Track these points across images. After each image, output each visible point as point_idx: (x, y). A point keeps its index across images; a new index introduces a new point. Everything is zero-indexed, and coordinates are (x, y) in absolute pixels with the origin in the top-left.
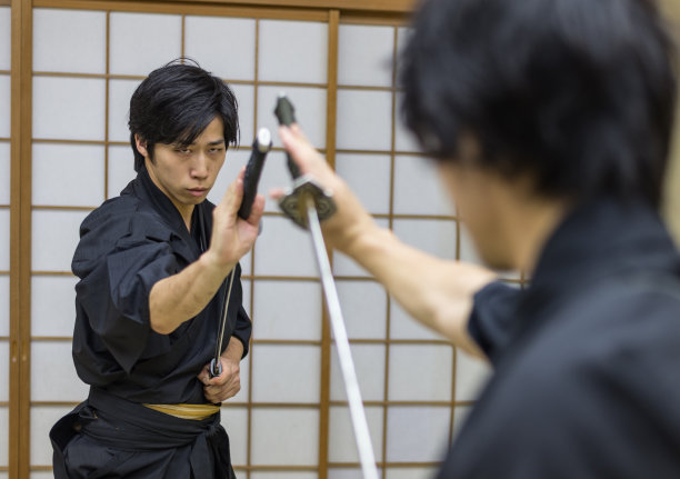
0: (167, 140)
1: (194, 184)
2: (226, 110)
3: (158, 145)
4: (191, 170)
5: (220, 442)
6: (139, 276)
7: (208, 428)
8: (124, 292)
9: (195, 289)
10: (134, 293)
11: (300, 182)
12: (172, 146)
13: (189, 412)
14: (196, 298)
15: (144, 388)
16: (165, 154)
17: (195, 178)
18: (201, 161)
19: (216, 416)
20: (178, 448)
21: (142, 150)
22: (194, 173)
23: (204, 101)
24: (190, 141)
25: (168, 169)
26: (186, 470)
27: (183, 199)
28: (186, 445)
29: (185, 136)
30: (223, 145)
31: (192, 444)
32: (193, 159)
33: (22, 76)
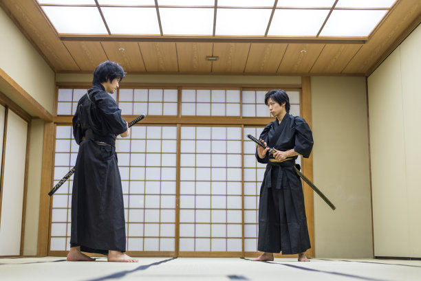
33: (179, 140)
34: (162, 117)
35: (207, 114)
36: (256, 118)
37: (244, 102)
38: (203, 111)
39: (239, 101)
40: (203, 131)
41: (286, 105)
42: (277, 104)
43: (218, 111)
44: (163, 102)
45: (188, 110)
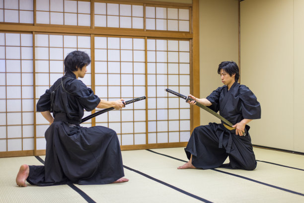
34: (77, 27)
38: (113, 23)
40: (114, 41)
41: (235, 77)
42: (227, 75)
43: (126, 24)
45: (100, 22)
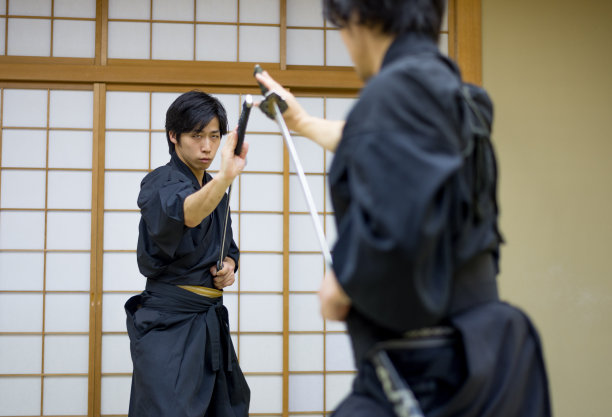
0: (187, 130)
1: (204, 156)
2: (220, 113)
3: (183, 134)
4: (201, 147)
5: (223, 314)
6: (178, 195)
7: (215, 303)
8: (170, 204)
9: (210, 196)
10: (175, 204)
11: (268, 94)
12: (191, 133)
13: (204, 292)
14: (211, 201)
15: (178, 275)
16: (187, 139)
17: (204, 152)
18: (207, 143)
19: (220, 299)
20: (199, 313)
21: (174, 140)
22: (203, 149)
23: (208, 108)
24: (200, 131)
25: (189, 148)
26: (204, 326)
27: (197, 166)
28: (203, 312)
29: (198, 127)
30: (218, 134)
31: (206, 311)
32: (203, 141)
33: (100, 131)
34: (51, 61)
35: (183, 54)
36: (325, 68)
37: (291, 22)
39: (275, 19)
44: (52, 18)
